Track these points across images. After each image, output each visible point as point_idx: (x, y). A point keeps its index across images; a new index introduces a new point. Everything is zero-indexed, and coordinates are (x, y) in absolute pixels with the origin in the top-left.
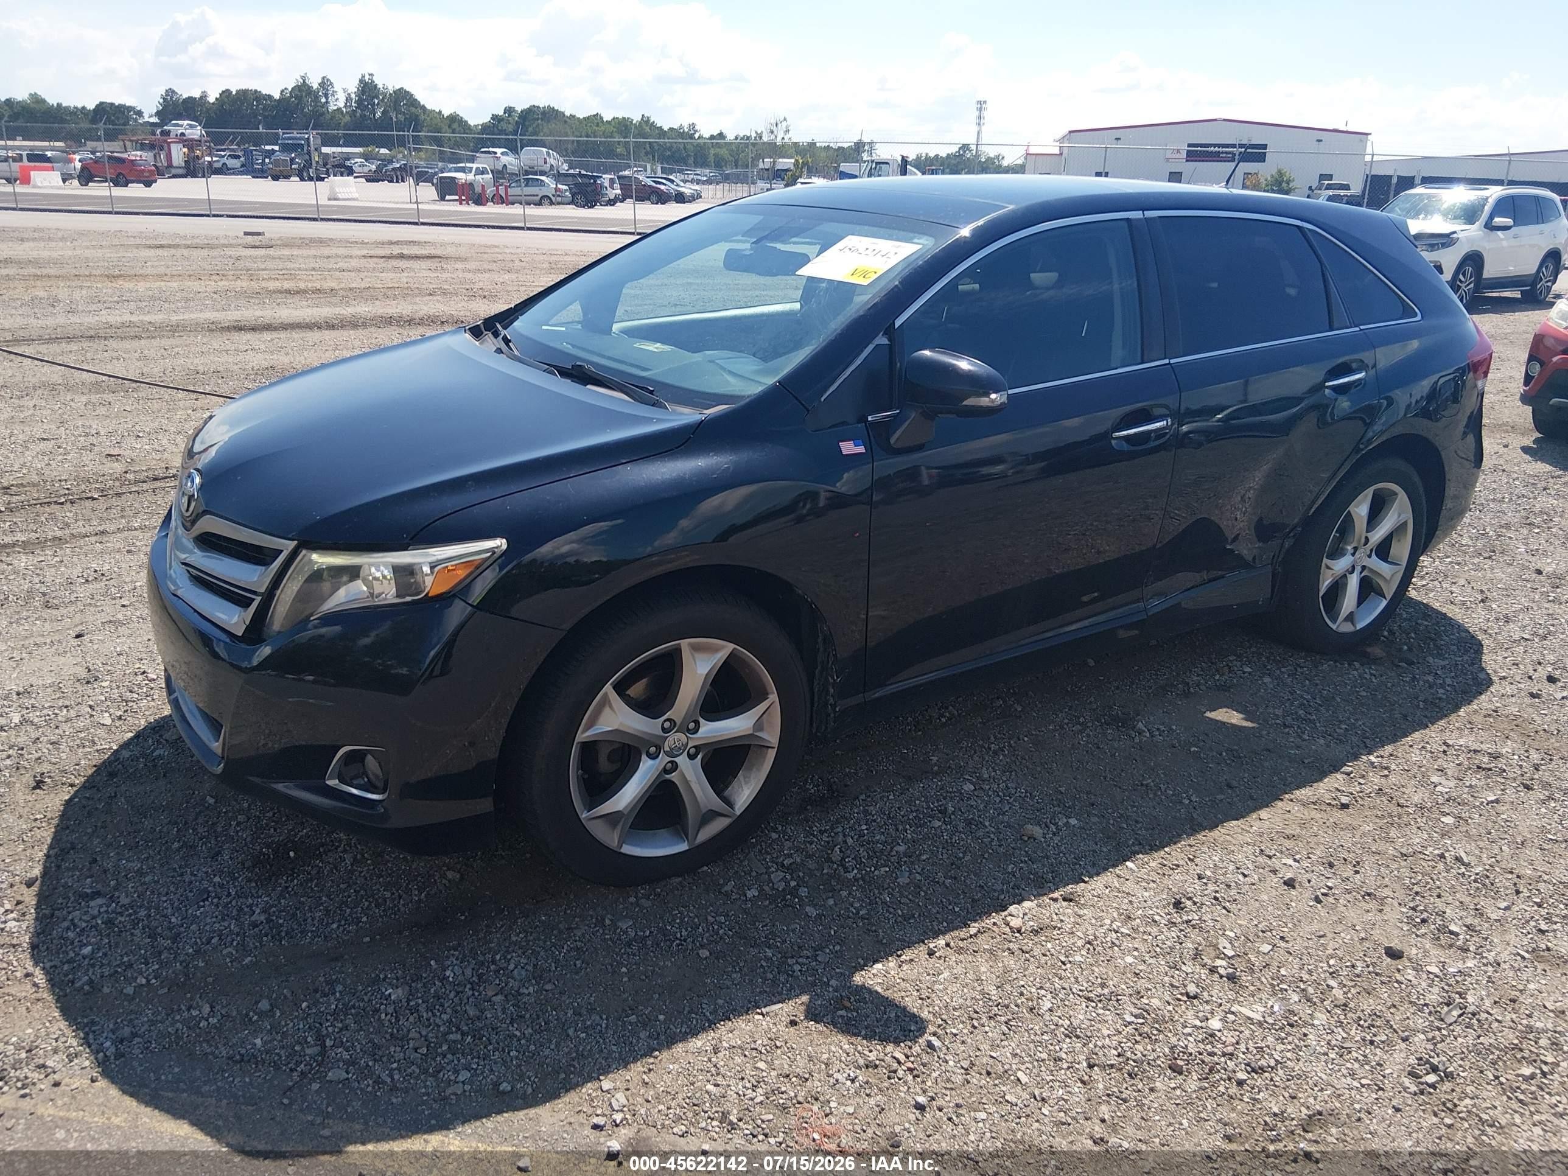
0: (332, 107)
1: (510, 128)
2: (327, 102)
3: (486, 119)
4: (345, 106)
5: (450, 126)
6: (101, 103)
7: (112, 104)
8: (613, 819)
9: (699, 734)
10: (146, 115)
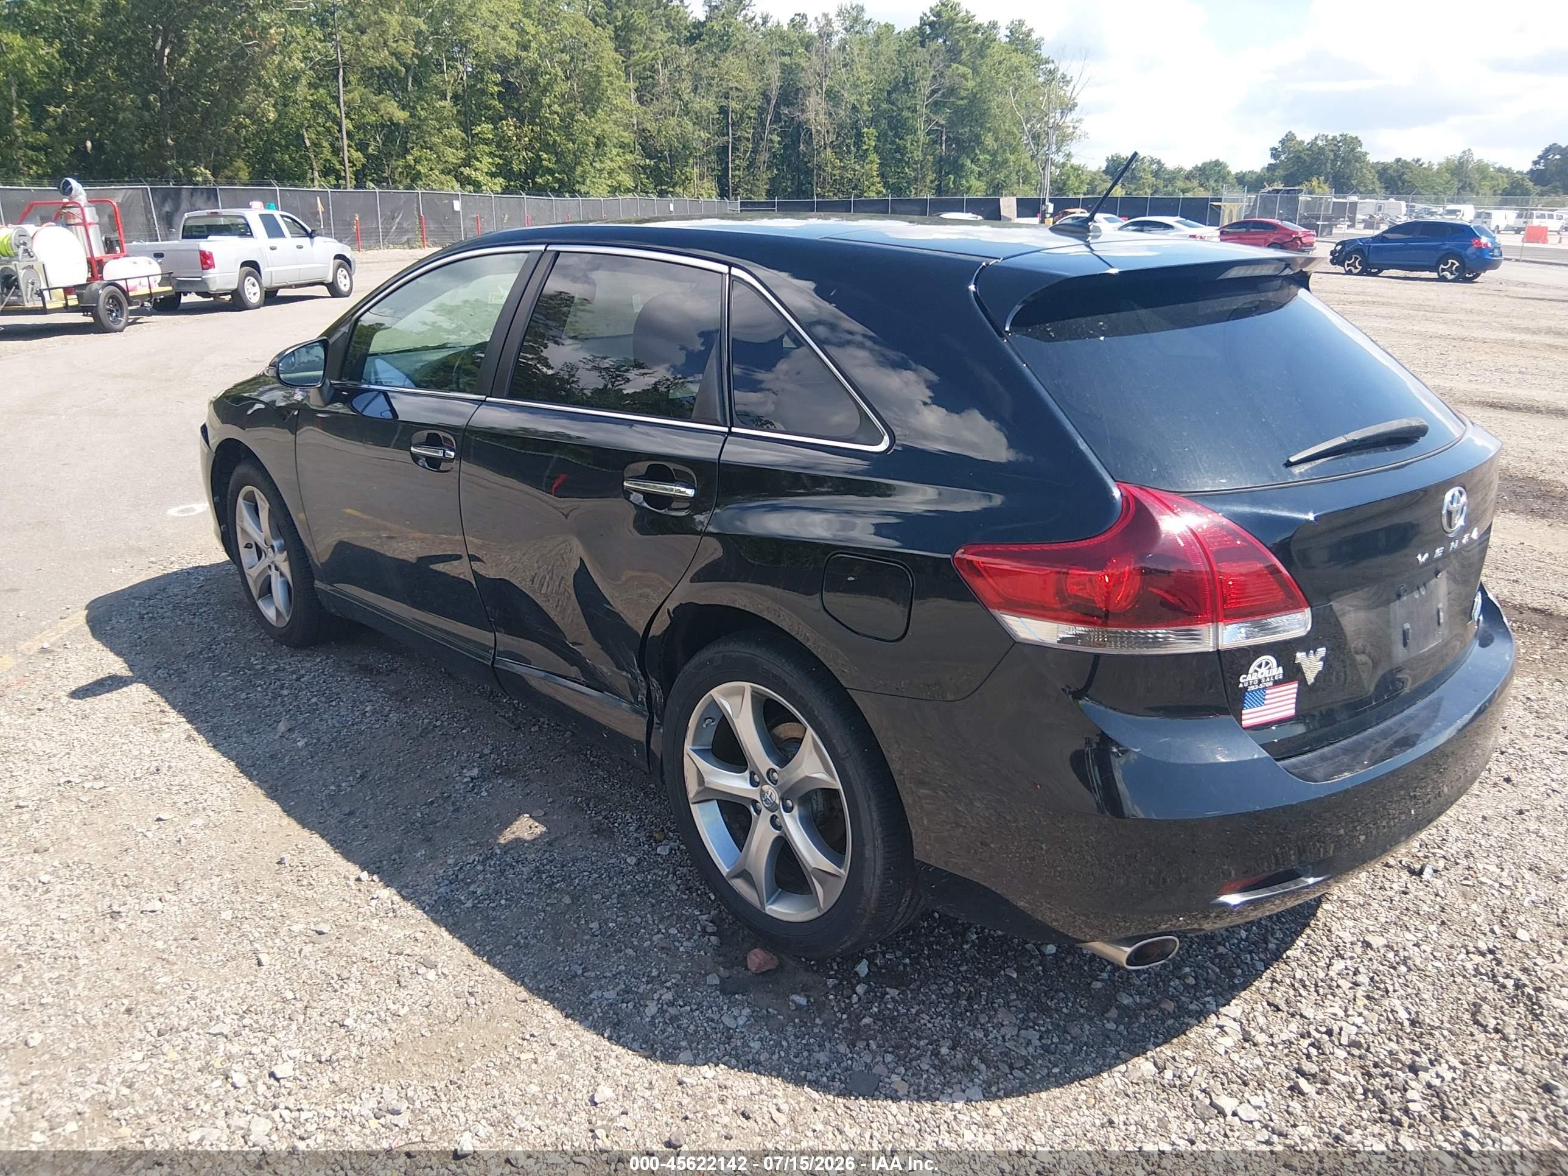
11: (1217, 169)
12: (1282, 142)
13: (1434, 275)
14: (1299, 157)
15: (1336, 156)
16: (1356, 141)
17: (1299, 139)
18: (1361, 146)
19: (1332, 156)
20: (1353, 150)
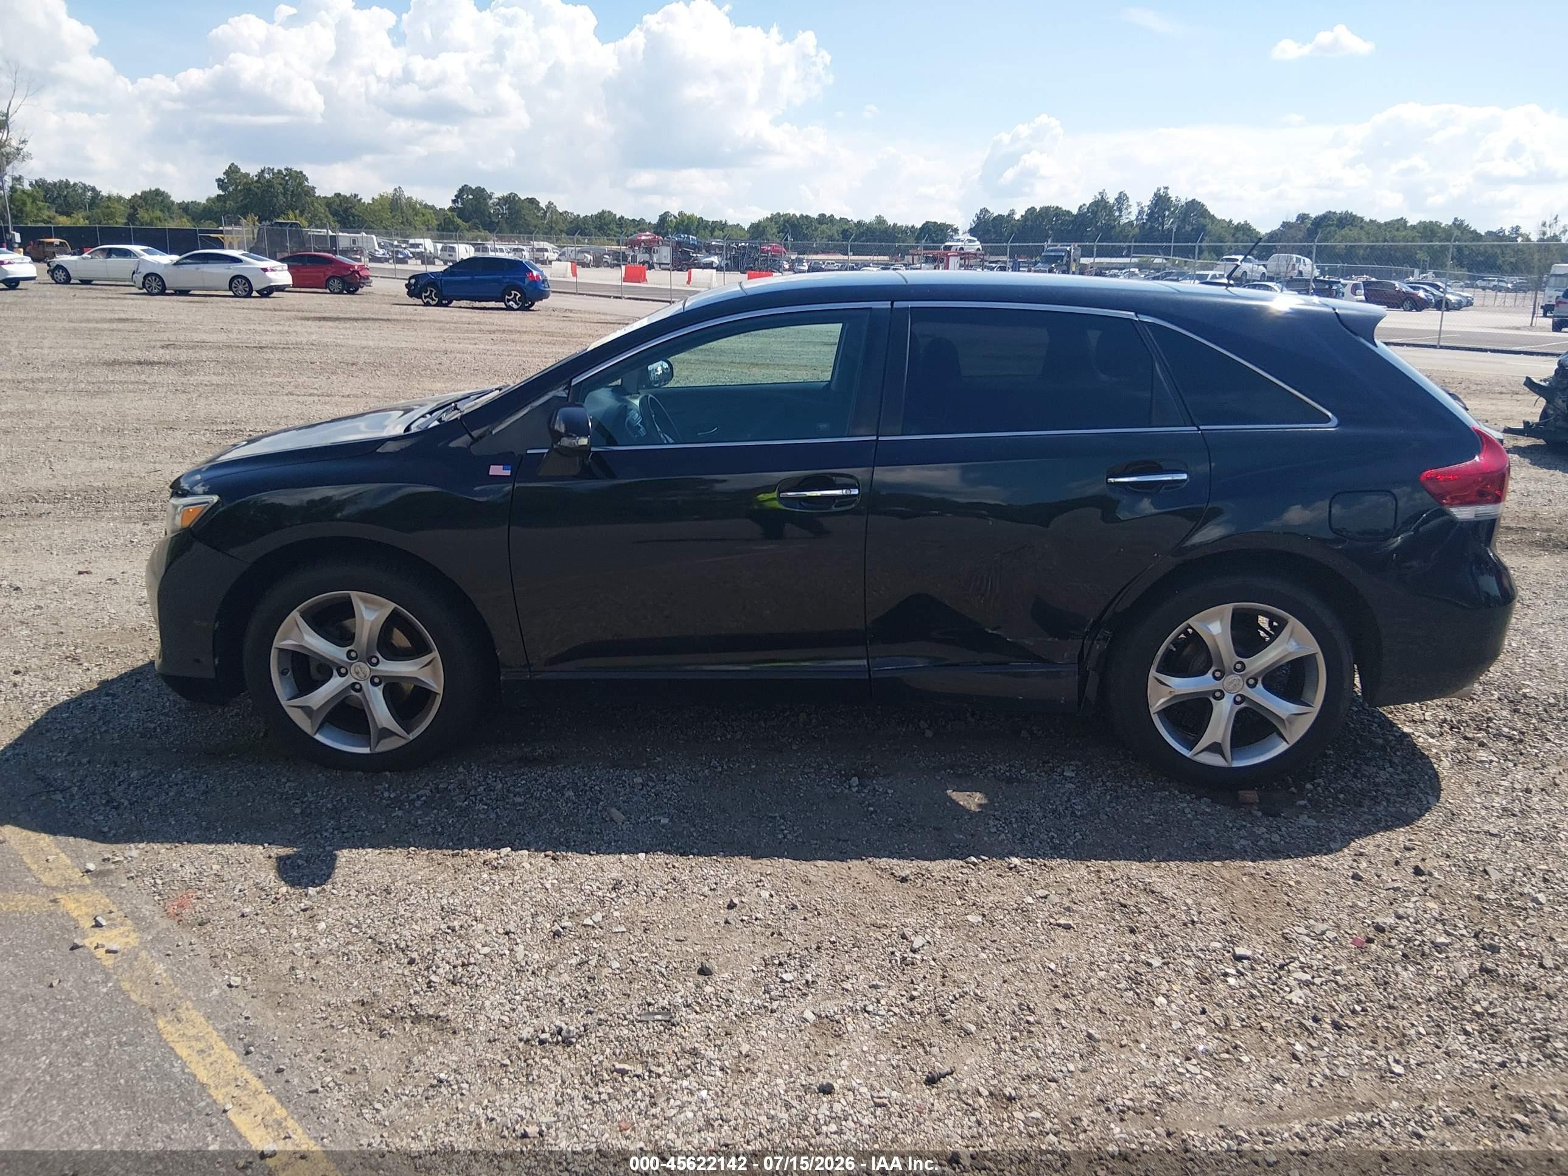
0: (1124, 220)
1: (1300, 235)
2: (1120, 216)
3: (1276, 226)
4: (1137, 219)
5: (1233, 235)
6: (927, 223)
7: (935, 223)
8: (307, 710)
9: (378, 667)
10: (960, 232)
11: (160, 199)
12: (226, 173)
13: (502, 305)
14: (250, 190)
15: (286, 190)
16: (300, 177)
17: (243, 171)
18: (307, 180)
19: (281, 189)
20: (300, 184)
